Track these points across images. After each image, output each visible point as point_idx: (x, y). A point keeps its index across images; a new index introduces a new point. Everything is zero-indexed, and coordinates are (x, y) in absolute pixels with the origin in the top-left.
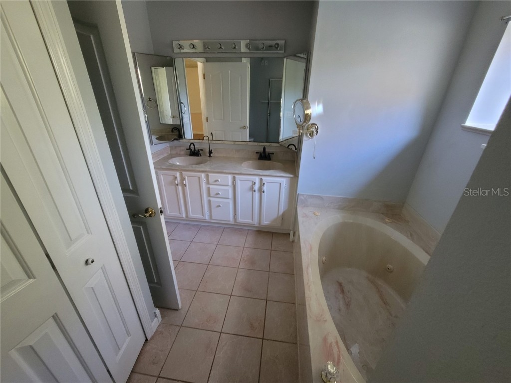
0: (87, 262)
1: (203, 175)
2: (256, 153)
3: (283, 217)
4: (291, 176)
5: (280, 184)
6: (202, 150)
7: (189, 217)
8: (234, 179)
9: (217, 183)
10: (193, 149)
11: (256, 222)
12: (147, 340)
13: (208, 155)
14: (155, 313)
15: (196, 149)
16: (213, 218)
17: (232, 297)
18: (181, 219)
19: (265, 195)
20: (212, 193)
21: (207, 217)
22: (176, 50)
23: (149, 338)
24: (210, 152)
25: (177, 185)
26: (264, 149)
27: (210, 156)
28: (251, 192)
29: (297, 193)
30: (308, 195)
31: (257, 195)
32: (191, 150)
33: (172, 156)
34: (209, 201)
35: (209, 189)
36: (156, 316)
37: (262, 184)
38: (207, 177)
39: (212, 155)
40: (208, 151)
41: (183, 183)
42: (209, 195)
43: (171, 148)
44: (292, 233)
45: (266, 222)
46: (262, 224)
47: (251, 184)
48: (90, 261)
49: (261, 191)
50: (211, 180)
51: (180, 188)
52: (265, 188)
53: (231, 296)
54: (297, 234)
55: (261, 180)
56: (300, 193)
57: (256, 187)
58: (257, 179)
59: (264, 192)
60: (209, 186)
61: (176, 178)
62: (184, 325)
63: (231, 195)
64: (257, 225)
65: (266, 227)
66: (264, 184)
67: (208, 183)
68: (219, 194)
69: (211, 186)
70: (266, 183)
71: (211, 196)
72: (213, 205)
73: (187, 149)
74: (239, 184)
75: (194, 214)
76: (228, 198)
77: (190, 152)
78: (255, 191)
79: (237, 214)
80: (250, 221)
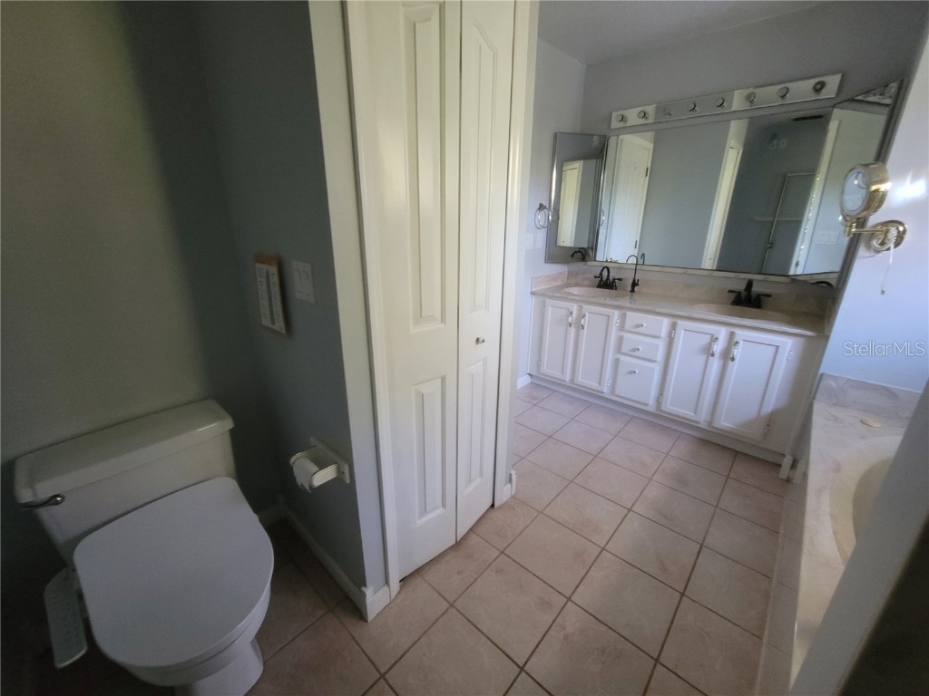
0: (478, 340)
1: (616, 314)
2: (730, 291)
3: (770, 421)
4: (809, 333)
5: (777, 347)
6: (620, 280)
7: (576, 382)
8: (674, 326)
9: (640, 330)
10: (604, 279)
11: (702, 417)
12: (493, 506)
13: (630, 289)
14: (511, 475)
15: (611, 278)
16: (617, 393)
17: (631, 513)
18: (560, 384)
19: (734, 367)
20: (625, 348)
21: (606, 389)
22: (615, 124)
23: (496, 505)
24: (635, 284)
25: (570, 325)
26: (750, 284)
27: (633, 291)
28: (704, 357)
29: (821, 372)
30: (849, 380)
31: (715, 364)
32: (602, 278)
33: (568, 285)
34: (617, 362)
35: (620, 340)
36: (510, 480)
37: (732, 342)
38: (623, 317)
39: (636, 288)
40: (631, 282)
41: (580, 321)
42: (619, 350)
43: (570, 275)
44: (787, 461)
45: (725, 422)
46: (716, 424)
47: (706, 339)
48: (481, 340)
49: (727, 356)
50: (628, 324)
51: (572, 330)
52: (737, 352)
53: (630, 510)
54: (800, 466)
55: (732, 335)
56: (827, 372)
57: (718, 348)
58: (722, 333)
59: (733, 359)
60: (622, 333)
61: (571, 313)
62: (545, 512)
63: (660, 356)
64: (703, 426)
65: (724, 434)
66: (737, 342)
67: (622, 328)
68: (638, 350)
69: (626, 335)
70: (741, 343)
71: (623, 351)
72: (622, 370)
73: (595, 277)
74: (681, 336)
75: (585, 379)
76: (654, 361)
77: (600, 281)
78: (713, 355)
79: (665, 394)
80: (689, 413)
